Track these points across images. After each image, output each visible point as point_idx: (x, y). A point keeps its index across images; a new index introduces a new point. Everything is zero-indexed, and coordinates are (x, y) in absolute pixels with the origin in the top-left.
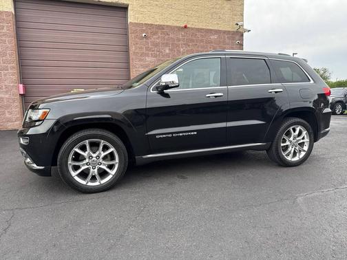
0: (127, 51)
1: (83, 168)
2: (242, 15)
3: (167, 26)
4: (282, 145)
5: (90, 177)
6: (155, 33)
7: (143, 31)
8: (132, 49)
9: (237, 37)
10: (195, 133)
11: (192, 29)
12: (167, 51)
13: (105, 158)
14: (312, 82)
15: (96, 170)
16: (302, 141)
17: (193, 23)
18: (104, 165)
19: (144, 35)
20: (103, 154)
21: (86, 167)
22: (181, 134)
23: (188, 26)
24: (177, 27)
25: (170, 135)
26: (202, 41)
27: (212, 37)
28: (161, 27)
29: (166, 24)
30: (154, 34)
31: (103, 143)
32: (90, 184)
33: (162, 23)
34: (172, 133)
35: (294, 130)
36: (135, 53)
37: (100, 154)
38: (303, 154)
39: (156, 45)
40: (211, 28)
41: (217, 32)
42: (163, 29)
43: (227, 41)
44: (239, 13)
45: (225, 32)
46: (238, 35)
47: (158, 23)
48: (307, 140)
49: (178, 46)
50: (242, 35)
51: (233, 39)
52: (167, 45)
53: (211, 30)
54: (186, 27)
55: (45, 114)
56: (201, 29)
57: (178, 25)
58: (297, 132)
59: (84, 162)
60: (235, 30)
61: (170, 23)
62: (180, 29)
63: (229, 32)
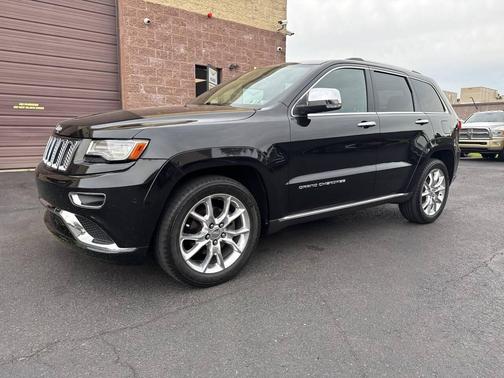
0: (116, 44)
2: (285, 9)
3: (183, 11)
4: (423, 195)
5: (209, 259)
6: (164, 20)
7: (145, 14)
8: (127, 42)
9: (278, 41)
10: (344, 181)
11: (219, 21)
12: (182, 50)
14: (447, 112)
15: (218, 246)
17: (220, 13)
18: (230, 236)
19: (146, 20)
21: (206, 242)
22: (328, 183)
23: (214, 15)
24: (197, 14)
25: (316, 185)
26: (232, 41)
27: (245, 37)
28: (173, 12)
29: (180, 7)
30: (163, 22)
32: (209, 271)
33: (174, 6)
34: (318, 181)
36: (132, 49)
37: (225, 218)
38: (438, 206)
39: (166, 39)
40: (244, 23)
41: (253, 30)
42: (177, 15)
43: (265, 45)
44: (281, 6)
45: (262, 31)
46: (280, 37)
47: (167, 5)
49: (198, 44)
50: (284, 40)
51: (273, 43)
52: (181, 40)
53: (244, 26)
54: (209, 16)
55: (141, 150)
56: (231, 23)
57: (198, 12)
59: (202, 234)
60: (275, 30)
61: (186, 7)
62: (201, 18)
63: (268, 33)
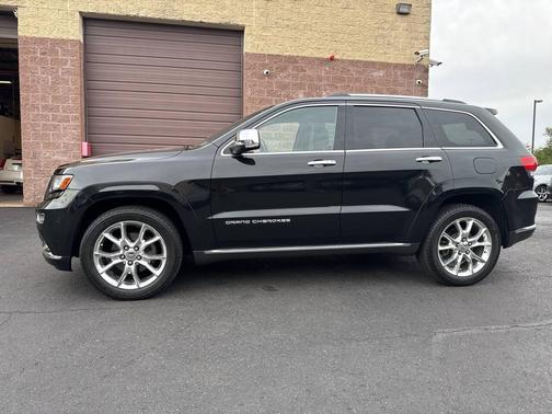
0: (241, 97)
1: (115, 262)
2: (428, 38)
3: (303, 58)
4: (440, 248)
5: (124, 276)
6: (284, 69)
7: (264, 66)
8: (248, 93)
9: (418, 74)
10: (288, 220)
11: (343, 61)
12: (301, 96)
13: (147, 250)
14: (500, 146)
15: (133, 267)
16: (477, 244)
17: (346, 53)
18: (145, 259)
19: (265, 71)
20: (144, 244)
21: (120, 261)
22: (265, 221)
23: (336, 57)
24: (318, 59)
25: (248, 222)
26: (357, 80)
27: (375, 74)
28: (292, 60)
29: (301, 54)
30: (282, 71)
31: (144, 227)
32: (123, 286)
33: (295, 54)
34: (251, 219)
35: (464, 225)
36: (251, 100)
37: (140, 242)
38: (480, 266)
39: (285, 87)
40: (373, 60)
41: (384, 66)
42: (297, 62)
43: (401, 80)
44: (422, 36)
45: (396, 66)
46: (419, 72)
47: (288, 54)
48: (487, 243)
49: (318, 88)
50: (427, 71)
51: (411, 76)
52: (300, 87)
53: (373, 63)
54: (332, 59)
55: (67, 182)
56: (358, 61)
57: (321, 56)
58: (469, 229)
59: (117, 254)
60: (414, 62)
61: (307, 54)
62: (322, 61)
63: (404, 66)
